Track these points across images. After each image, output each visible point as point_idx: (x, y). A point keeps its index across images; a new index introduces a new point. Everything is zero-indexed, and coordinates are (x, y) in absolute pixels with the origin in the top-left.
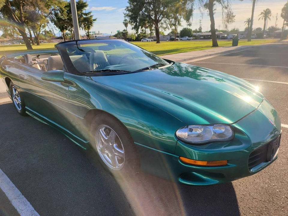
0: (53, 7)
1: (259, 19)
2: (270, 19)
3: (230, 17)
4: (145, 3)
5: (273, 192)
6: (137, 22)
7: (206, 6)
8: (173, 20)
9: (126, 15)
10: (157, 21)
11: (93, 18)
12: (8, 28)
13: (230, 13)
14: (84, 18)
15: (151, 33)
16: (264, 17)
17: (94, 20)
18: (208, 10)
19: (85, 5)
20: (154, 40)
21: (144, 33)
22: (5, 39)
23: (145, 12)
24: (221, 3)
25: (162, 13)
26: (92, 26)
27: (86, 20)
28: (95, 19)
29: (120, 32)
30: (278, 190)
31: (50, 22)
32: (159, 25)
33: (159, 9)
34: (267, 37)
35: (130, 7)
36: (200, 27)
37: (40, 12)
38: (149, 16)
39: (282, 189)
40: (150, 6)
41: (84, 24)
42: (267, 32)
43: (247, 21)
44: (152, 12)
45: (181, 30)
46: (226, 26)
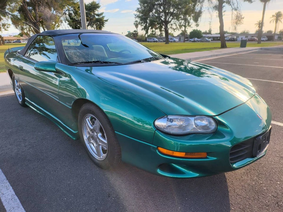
0: (67, 8)
1: (270, 22)
2: (281, 21)
3: (239, 19)
4: (156, 5)
5: (259, 190)
6: (147, 23)
7: (216, 7)
8: (183, 21)
9: (137, 16)
10: (167, 22)
11: (105, 19)
12: (25, 27)
13: (239, 15)
14: (96, 19)
15: (161, 34)
16: (275, 20)
17: (106, 21)
18: (217, 12)
19: (97, 6)
20: (164, 41)
21: (154, 34)
22: (22, 38)
23: (155, 13)
24: (230, 5)
25: (172, 14)
26: (104, 26)
27: (98, 20)
28: (106, 19)
29: (131, 33)
30: (265, 188)
31: (64, 22)
32: (169, 26)
33: (169, 11)
34: (277, 40)
35: (141, 8)
36: (210, 29)
37: (54, 12)
38: (159, 17)
39: (270, 187)
40: (160, 8)
41: (96, 25)
42: (278, 35)
43: (258, 24)
44: (162, 14)
45: (191, 31)
46: (235, 28)
